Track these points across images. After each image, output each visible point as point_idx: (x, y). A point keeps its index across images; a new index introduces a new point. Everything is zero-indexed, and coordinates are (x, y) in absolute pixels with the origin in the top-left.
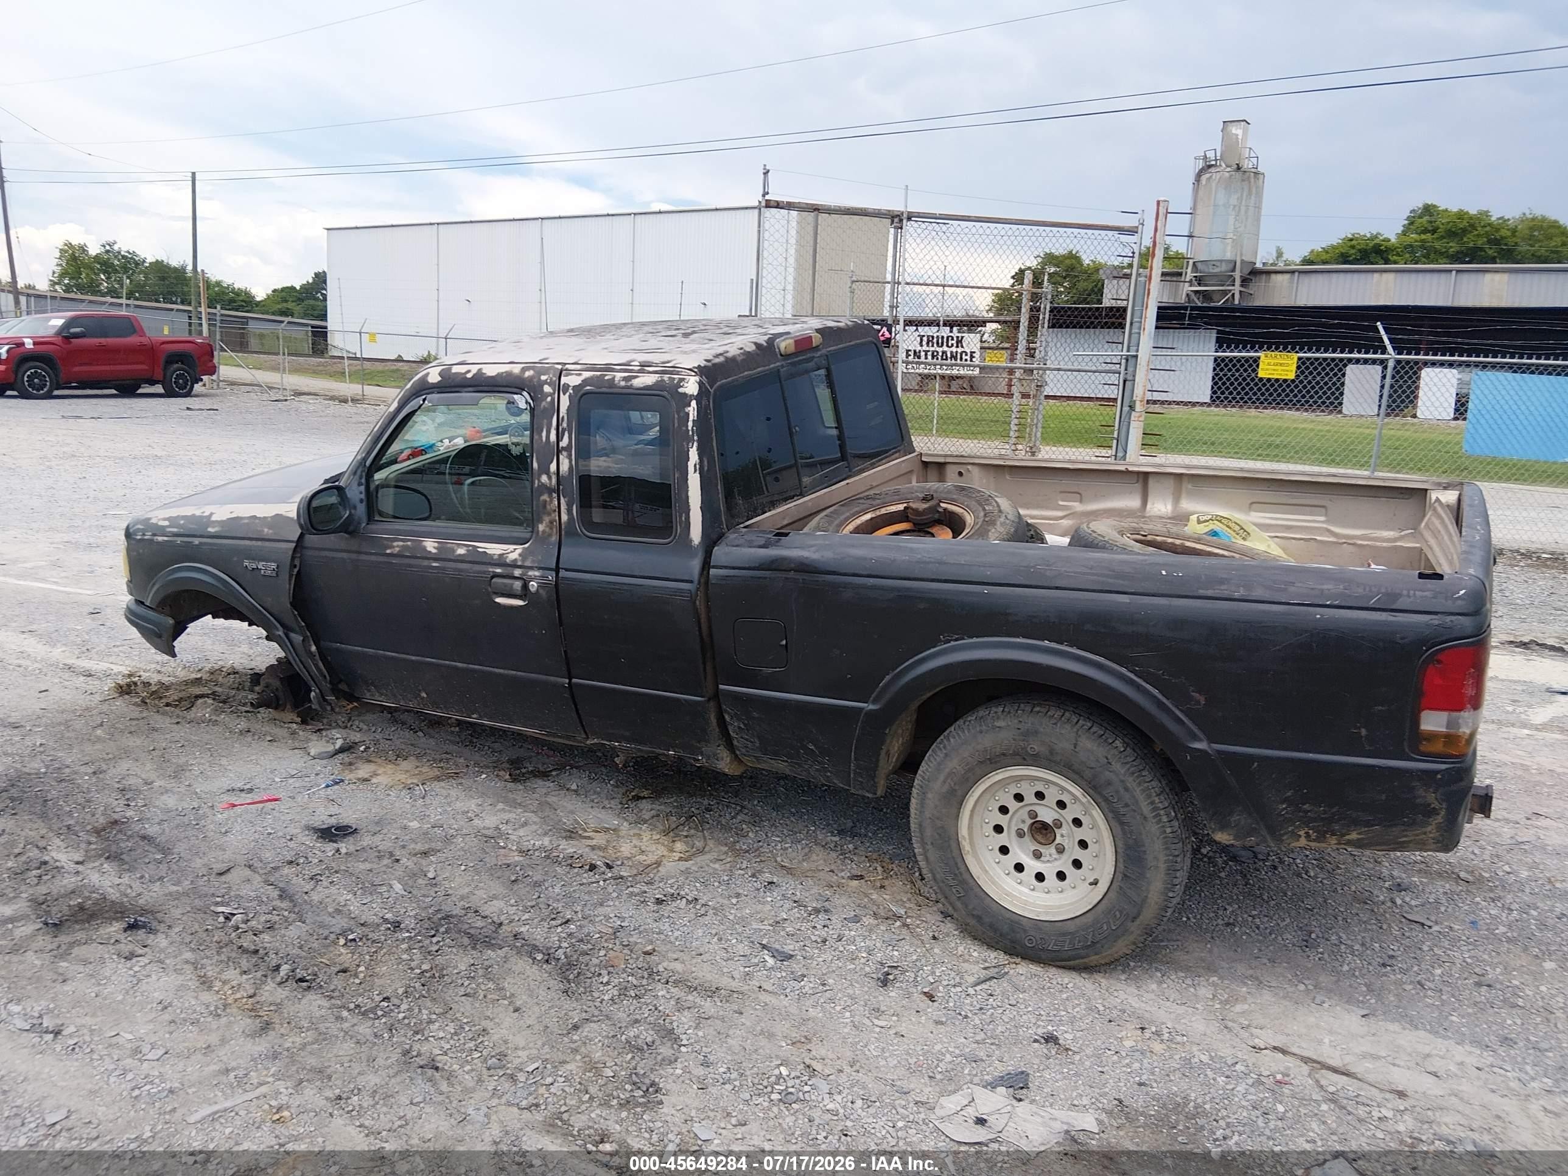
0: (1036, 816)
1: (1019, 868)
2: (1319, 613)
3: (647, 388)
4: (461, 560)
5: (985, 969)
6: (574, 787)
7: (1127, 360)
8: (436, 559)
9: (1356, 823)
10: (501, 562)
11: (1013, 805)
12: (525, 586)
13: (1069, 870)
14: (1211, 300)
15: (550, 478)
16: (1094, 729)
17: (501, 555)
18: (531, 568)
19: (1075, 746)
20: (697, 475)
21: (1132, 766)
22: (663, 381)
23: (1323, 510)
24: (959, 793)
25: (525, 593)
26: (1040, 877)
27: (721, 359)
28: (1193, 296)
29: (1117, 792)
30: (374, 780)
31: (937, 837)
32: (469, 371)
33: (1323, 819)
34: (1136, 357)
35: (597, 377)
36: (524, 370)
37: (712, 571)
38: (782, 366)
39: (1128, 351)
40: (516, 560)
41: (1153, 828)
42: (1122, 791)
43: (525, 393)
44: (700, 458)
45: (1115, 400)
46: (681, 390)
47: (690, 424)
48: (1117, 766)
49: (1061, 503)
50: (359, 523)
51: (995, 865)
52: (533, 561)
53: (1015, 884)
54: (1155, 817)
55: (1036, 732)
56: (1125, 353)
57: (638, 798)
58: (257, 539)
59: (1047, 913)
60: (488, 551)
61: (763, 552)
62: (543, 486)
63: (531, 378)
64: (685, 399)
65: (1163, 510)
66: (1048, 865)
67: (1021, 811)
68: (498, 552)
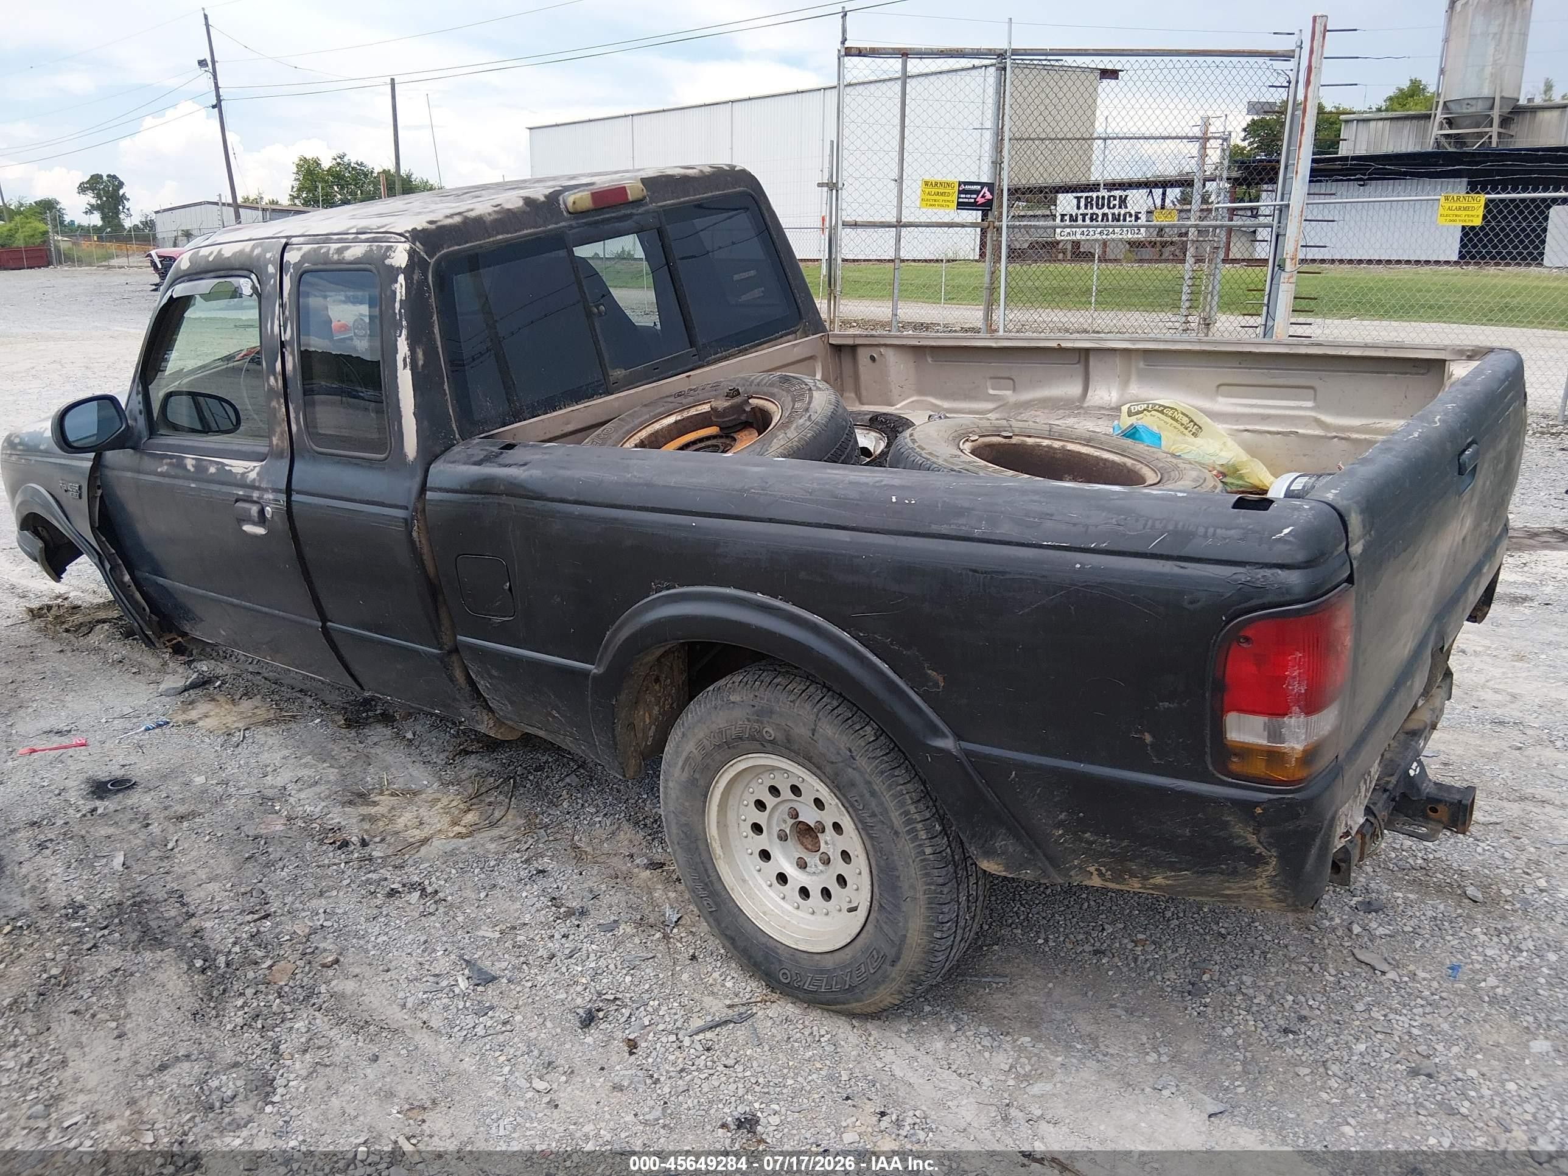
0: (797, 816)
1: (782, 878)
2: (1079, 561)
3: (357, 261)
4: (212, 480)
5: (729, 1007)
6: (409, 735)
7: (1281, 211)
8: (194, 480)
9: (1158, 864)
10: (241, 482)
11: (770, 800)
12: (262, 512)
13: (834, 888)
14: (1464, 144)
15: (276, 381)
16: (839, 710)
17: (243, 474)
18: (266, 490)
19: (814, 731)
20: (408, 372)
21: (881, 763)
22: (371, 250)
23: (1311, 392)
24: (702, 782)
25: (262, 519)
26: (804, 892)
27: (457, 219)
28: (1443, 140)
29: (862, 796)
30: (200, 723)
31: (682, 836)
32: (211, 253)
33: (1113, 854)
34: (1288, 206)
35: (315, 250)
36: (254, 248)
37: (429, 495)
38: (571, 227)
39: (1282, 200)
40: (254, 480)
41: (908, 847)
42: (867, 795)
43: (253, 276)
44: (412, 350)
45: (1267, 260)
46: (388, 262)
47: (397, 305)
48: (862, 762)
49: (991, 392)
50: (140, 438)
51: (755, 873)
52: (268, 482)
53: (778, 899)
54: (909, 832)
55: (771, 712)
56: (1278, 202)
57: (466, 752)
59: (806, 941)
60: (234, 470)
61: (475, 469)
63: (259, 257)
64: (392, 273)
65: (1107, 398)
66: (814, 878)
67: (781, 808)
68: (241, 471)
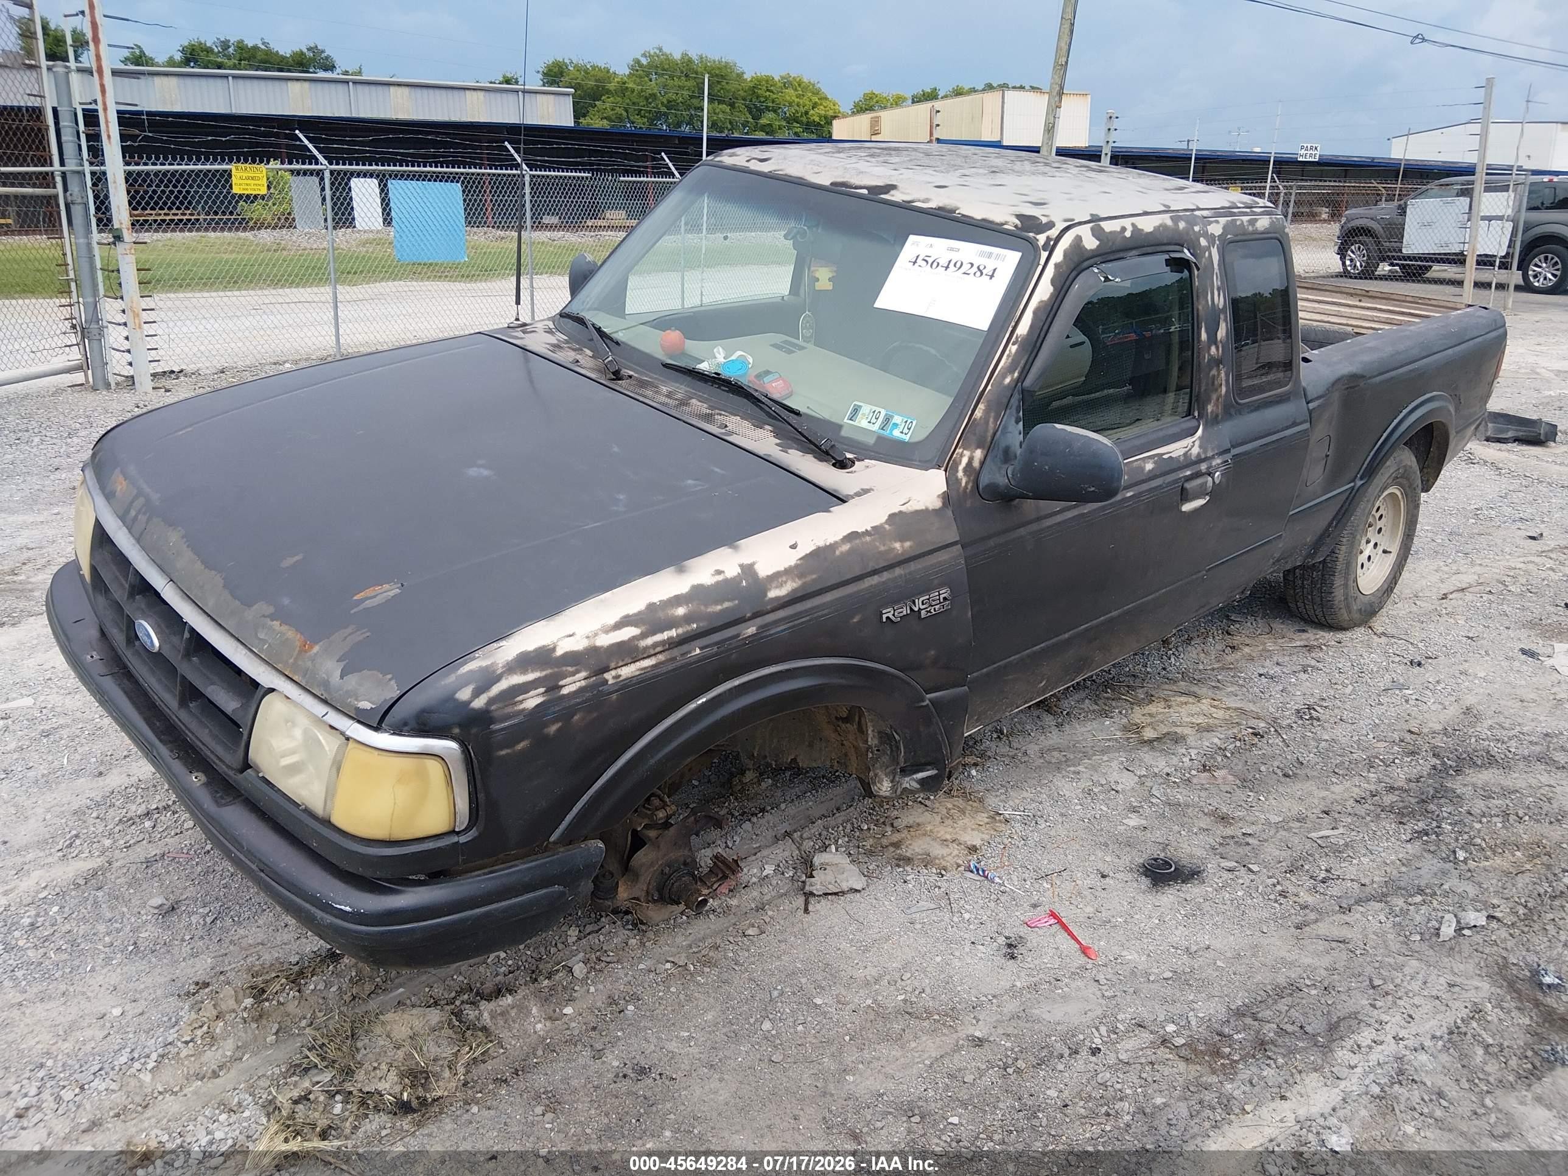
3: (1267, 231)
4: (1152, 476)
10: (1188, 462)
12: (1213, 480)
17: (1185, 454)
18: (1213, 457)
22: (1273, 222)
32: (1124, 229)
35: (1231, 223)
36: (1174, 221)
40: (1199, 454)
43: (1186, 250)
52: (1213, 449)
58: (890, 567)
60: (1174, 455)
62: (1212, 358)
63: (1186, 230)
68: (1182, 452)
